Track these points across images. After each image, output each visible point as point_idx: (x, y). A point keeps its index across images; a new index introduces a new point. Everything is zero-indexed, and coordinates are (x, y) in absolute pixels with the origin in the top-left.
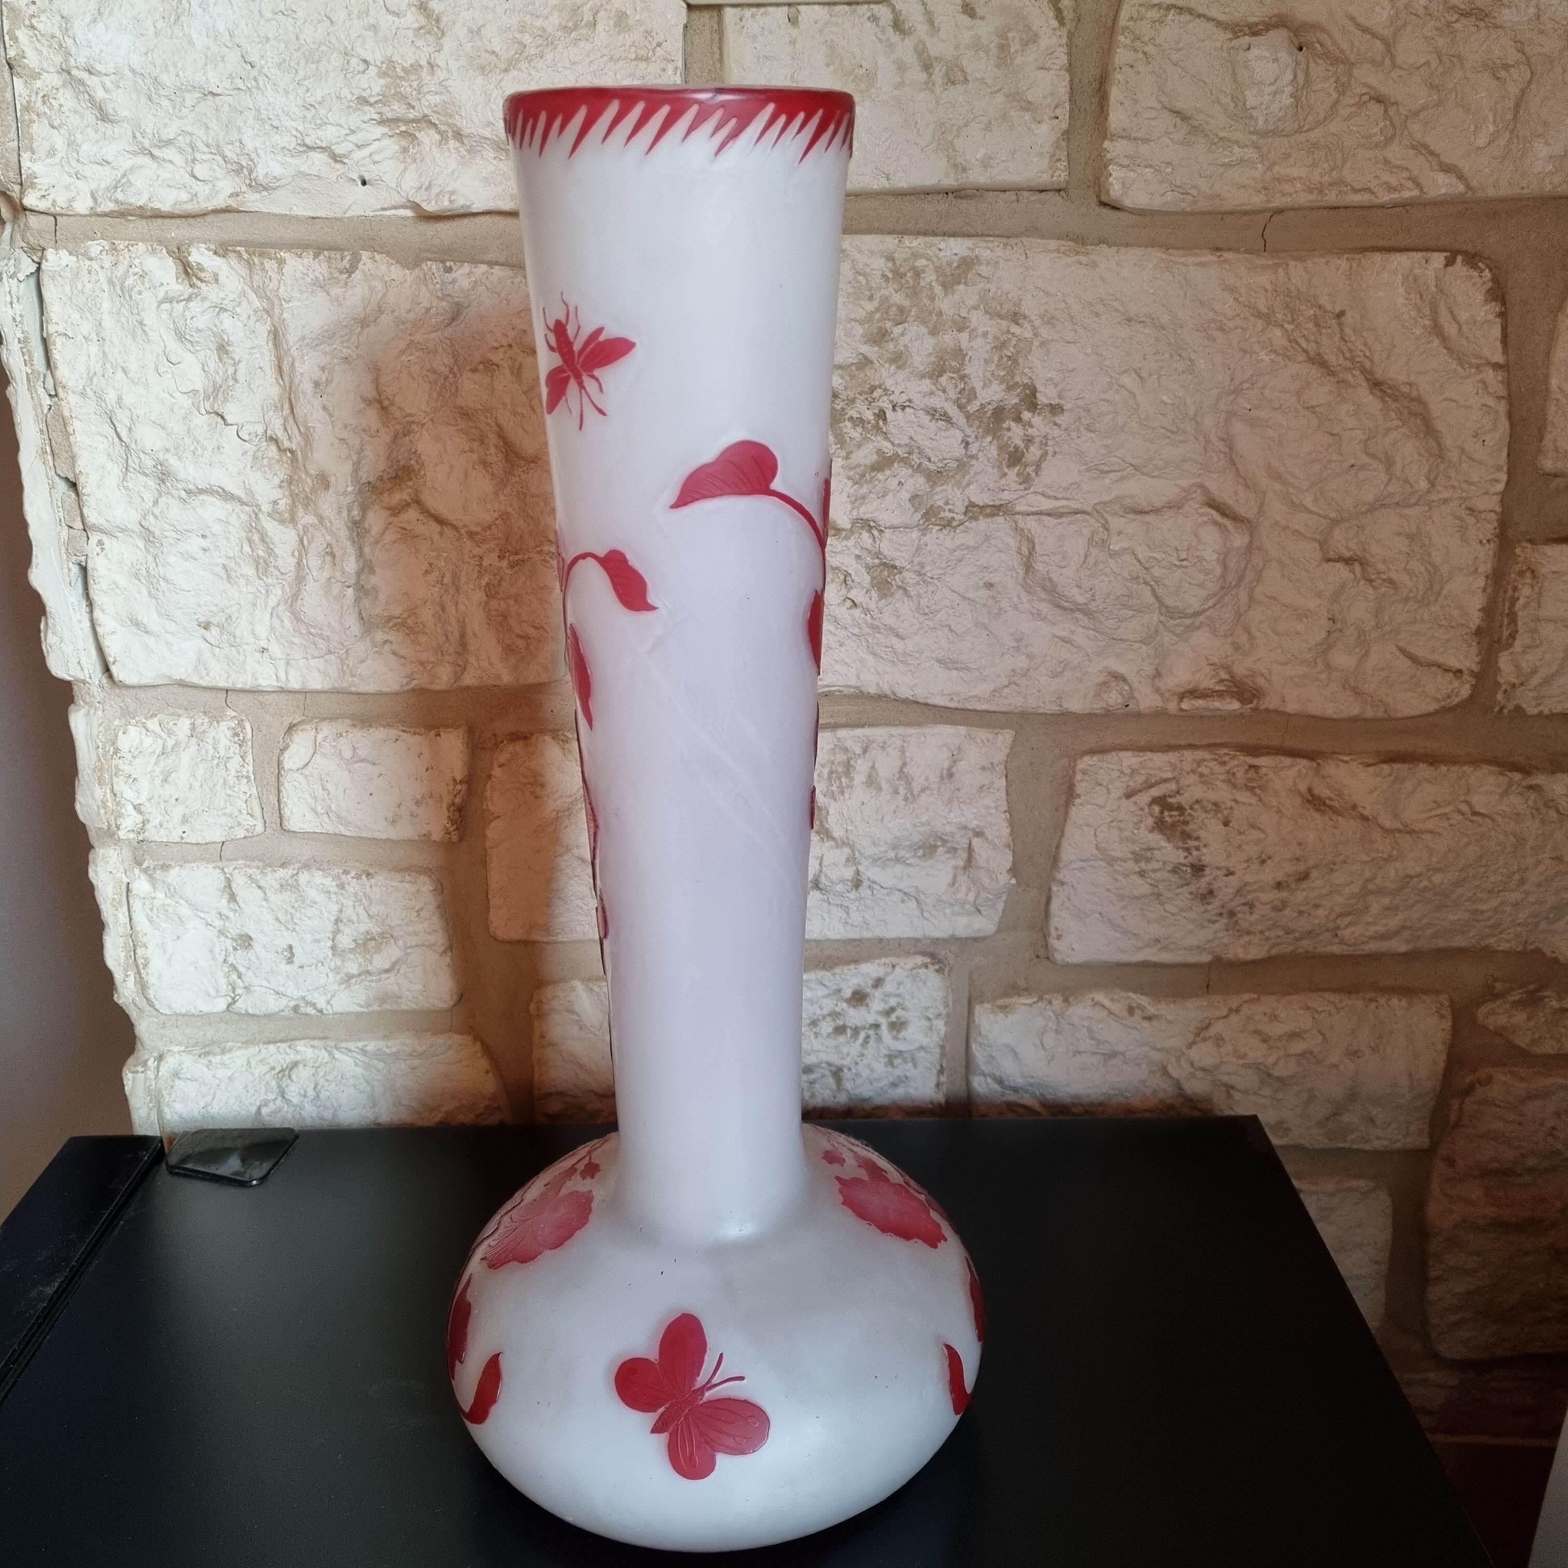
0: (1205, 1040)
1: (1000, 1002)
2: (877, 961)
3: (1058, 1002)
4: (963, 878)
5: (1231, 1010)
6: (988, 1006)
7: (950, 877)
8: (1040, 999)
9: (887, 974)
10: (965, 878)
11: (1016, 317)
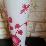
11: (36, 1)
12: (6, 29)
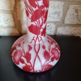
7: (57, 16)
9: (51, 24)
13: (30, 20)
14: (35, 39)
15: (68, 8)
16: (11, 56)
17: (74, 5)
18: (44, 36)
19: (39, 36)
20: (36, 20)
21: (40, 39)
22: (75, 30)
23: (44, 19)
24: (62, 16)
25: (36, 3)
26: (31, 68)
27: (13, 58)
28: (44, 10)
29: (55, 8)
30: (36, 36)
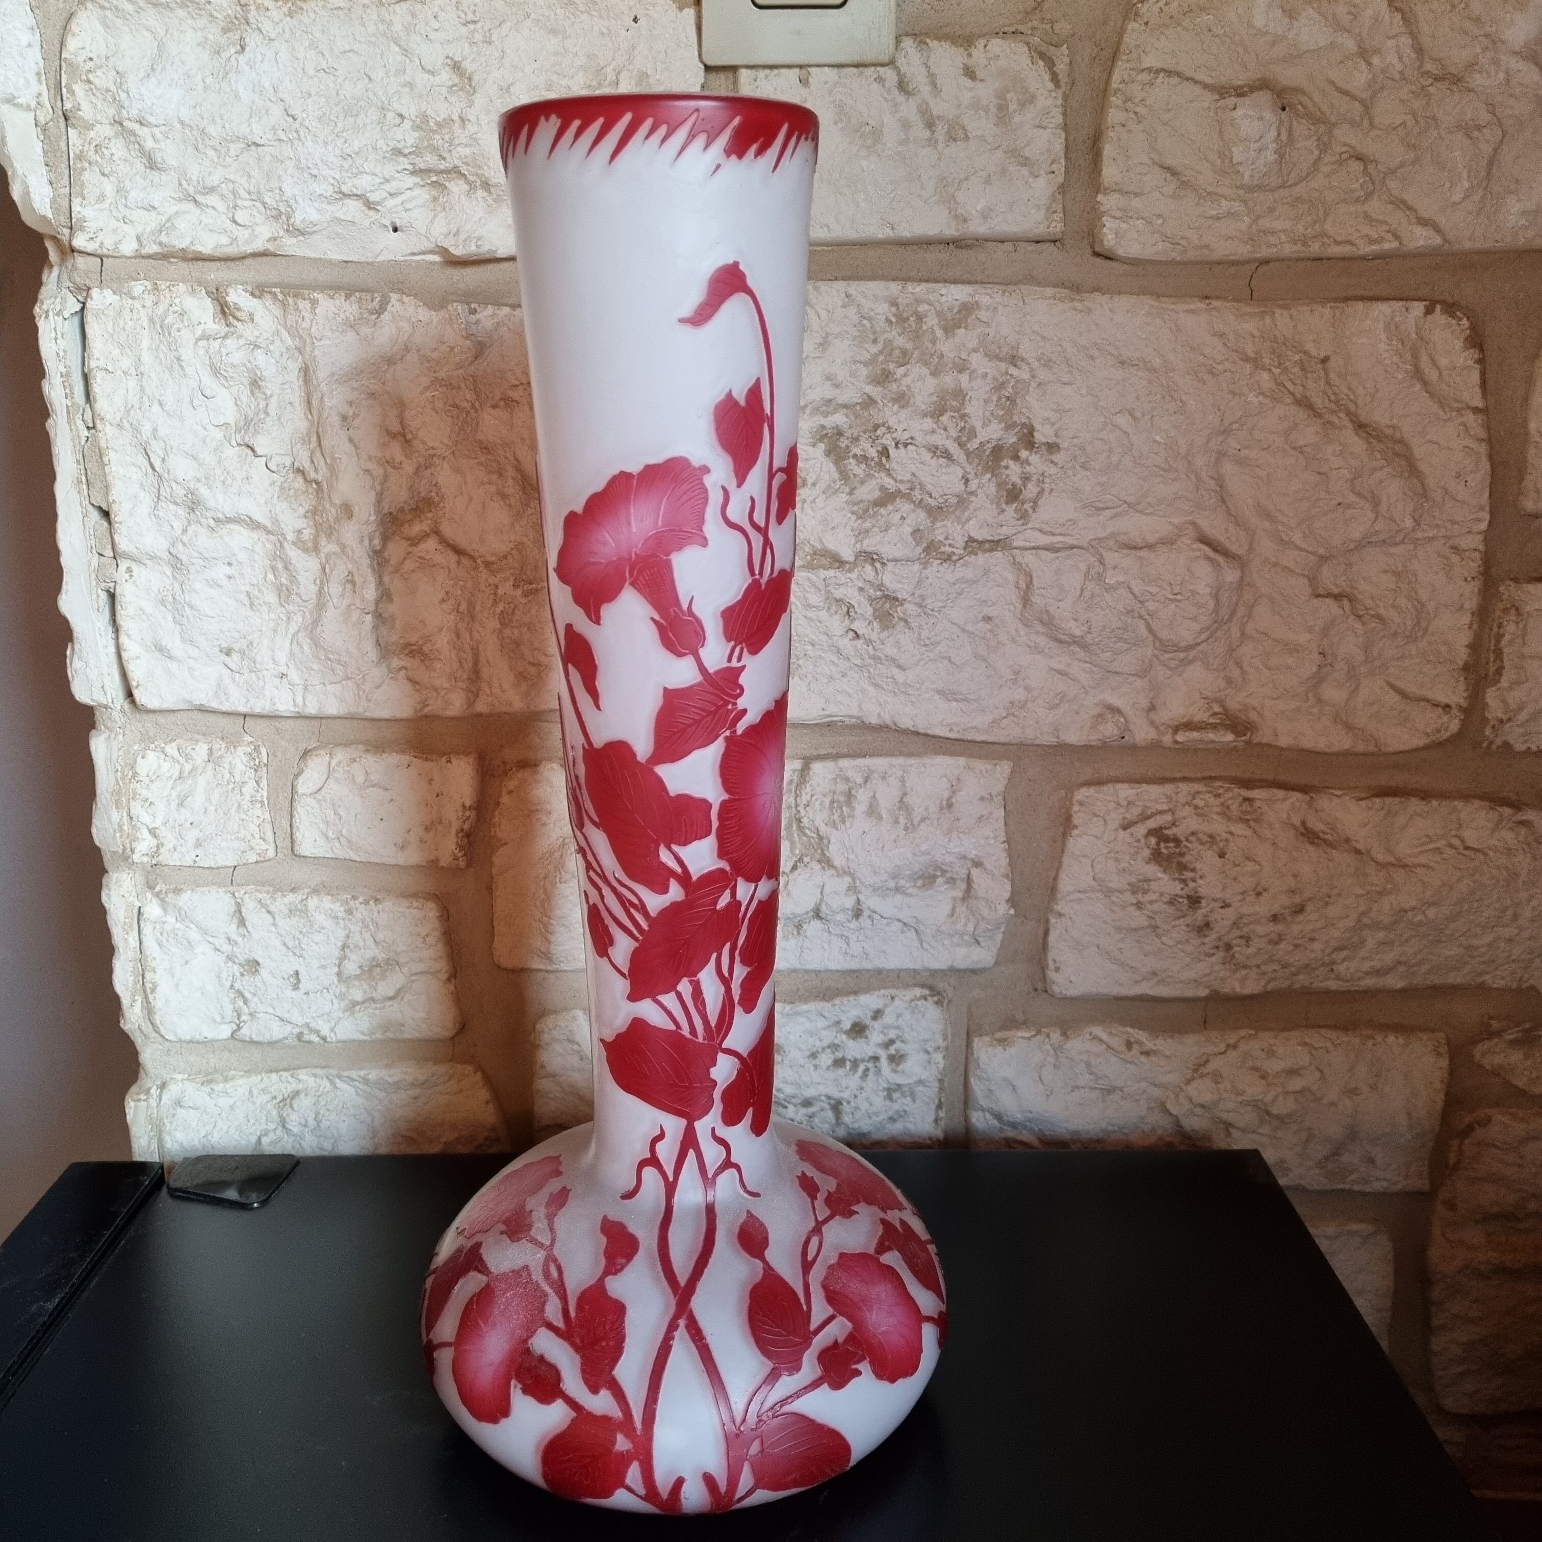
0: (1202, 1076)
1: (998, 1035)
2: (877, 993)
3: (1056, 1036)
4: (961, 909)
5: (1228, 1046)
6: (986, 1039)
7: (949, 908)
8: (1039, 1032)
9: (886, 1006)
10: (964, 908)
11: (1014, 360)
12: (432, 911)
13: (622, 986)
14: (667, 1152)
15: (1066, 825)
16: (430, 1348)
17: (1125, 791)
18: (759, 1127)
19: (703, 1127)
20: (671, 987)
21: (712, 1154)
22: (1199, 1068)
23: (740, 972)
24: (1003, 909)
25: (665, 857)
26: (622, 1444)
27: (445, 1358)
28: (735, 905)
29: (911, 827)
30: (674, 1125)
